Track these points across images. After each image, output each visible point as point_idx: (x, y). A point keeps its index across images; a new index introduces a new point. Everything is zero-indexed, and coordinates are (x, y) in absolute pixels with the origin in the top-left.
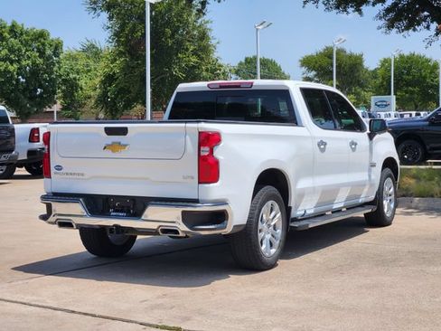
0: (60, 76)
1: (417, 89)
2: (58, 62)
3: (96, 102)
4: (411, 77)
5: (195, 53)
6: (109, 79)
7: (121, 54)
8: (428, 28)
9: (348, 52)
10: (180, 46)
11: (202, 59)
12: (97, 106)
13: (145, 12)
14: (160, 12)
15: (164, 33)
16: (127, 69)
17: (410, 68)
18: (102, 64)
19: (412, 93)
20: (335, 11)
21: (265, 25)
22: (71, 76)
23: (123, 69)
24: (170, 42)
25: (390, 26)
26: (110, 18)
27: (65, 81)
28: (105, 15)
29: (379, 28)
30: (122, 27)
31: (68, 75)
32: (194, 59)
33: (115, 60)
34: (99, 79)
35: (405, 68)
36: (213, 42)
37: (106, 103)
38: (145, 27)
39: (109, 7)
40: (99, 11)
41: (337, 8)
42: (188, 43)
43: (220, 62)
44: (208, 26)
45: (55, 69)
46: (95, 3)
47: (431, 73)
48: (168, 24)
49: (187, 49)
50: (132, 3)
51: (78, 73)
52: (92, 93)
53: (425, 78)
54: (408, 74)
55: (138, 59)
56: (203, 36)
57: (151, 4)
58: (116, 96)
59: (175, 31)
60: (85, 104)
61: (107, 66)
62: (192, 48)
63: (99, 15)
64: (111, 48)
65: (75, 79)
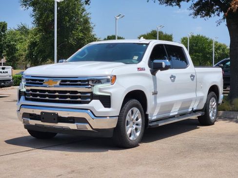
0: (6, 43)
1: (201, 54)
2: (4, 35)
3: (26, 57)
4: (198, 48)
5: (81, 31)
6: (33, 45)
7: (40, 31)
8: (218, 15)
9: (164, 33)
10: (73, 27)
11: (85, 34)
12: (26, 60)
13: (54, 7)
14: (63, 7)
15: (65, 19)
16: (43, 39)
17: (197, 43)
18: (29, 36)
19: (199, 56)
20: (165, 5)
21: (121, 16)
22: (12, 43)
23: (41, 39)
24: (68, 25)
25: (197, 13)
26: (34, 10)
27: (8, 46)
28: (31, 9)
29: (190, 15)
30: (41, 15)
31: (10, 42)
32: (81, 35)
33: (37, 34)
34: (27, 45)
35: (194, 43)
36: (92, 25)
37: (32, 58)
38: (54, 16)
39: (33, 4)
40: (28, 6)
41: (167, 3)
42: (78, 26)
43: (95, 37)
44: (89, 16)
45: (3, 39)
46: (26, 1)
47: (208, 45)
48: (67, 14)
49: (77, 29)
50: (47, 2)
51: (15, 42)
52: (23, 53)
53: (205, 48)
54: (196, 46)
55: (50, 33)
56: (86, 21)
57: (58, 3)
58: (37, 54)
59: (71, 18)
60: (19, 59)
61: (32, 38)
62: (80, 28)
63: (28, 8)
64: (34, 27)
65: (14, 45)
